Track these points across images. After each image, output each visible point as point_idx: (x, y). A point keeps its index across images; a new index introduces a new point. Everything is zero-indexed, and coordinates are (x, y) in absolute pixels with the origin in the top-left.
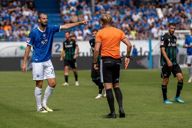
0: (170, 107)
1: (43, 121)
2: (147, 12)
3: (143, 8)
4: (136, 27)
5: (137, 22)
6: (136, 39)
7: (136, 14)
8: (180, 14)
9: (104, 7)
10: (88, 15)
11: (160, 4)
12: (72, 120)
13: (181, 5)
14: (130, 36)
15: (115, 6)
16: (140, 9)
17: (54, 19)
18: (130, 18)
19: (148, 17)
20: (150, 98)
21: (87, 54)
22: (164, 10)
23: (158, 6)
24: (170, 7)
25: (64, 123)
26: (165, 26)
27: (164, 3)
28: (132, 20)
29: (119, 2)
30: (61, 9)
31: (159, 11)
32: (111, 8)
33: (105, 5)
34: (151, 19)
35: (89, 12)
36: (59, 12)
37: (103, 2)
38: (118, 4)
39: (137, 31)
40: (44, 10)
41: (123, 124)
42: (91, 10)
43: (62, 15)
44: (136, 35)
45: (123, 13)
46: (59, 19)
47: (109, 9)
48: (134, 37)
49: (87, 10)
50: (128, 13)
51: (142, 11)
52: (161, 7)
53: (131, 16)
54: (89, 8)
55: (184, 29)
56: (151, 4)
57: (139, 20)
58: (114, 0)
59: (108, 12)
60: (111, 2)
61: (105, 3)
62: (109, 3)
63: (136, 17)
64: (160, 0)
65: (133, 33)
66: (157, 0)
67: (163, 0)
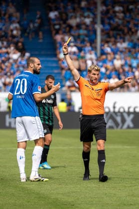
1: (33, 193)
9: (112, 50)
10: (91, 59)
12: (69, 193)
15: (126, 48)
17: (50, 65)
25: (59, 196)
29: (131, 44)
30: (58, 51)
32: (121, 52)
33: (113, 47)
35: (93, 56)
36: (56, 55)
37: (110, 44)
38: (130, 47)
40: (37, 53)
41: (135, 199)
42: (96, 54)
43: (60, 60)
45: (136, 58)
46: (54, 65)
47: (119, 53)
49: (91, 54)
54: (93, 52)
58: (124, 41)
59: (117, 56)
60: (121, 43)
61: (113, 45)
62: (119, 45)
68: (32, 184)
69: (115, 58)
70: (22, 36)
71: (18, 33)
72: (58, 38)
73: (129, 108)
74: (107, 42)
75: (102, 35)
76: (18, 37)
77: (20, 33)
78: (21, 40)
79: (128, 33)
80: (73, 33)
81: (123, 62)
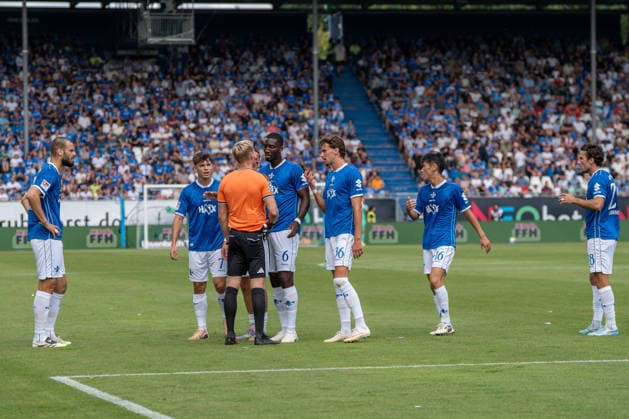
4: (98, 179)
5: (100, 170)
6: (100, 199)
7: (98, 157)
8: (172, 158)
10: (17, 157)
11: (138, 140)
13: (174, 143)
14: (90, 194)
16: (105, 149)
18: (88, 162)
21: (16, 223)
22: (146, 149)
23: (135, 144)
24: (155, 146)
26: (147, 177)
27: (145, 139)
28: (93, 168)
31: (137, 151)
34: (124, 165)
35: (19, 152)
39: (100, 185)
42: (23, 149)
44: (99, 192)
48: (96, 195)
49: (16, 149)
50: (85, 155)
51: (109, 152)
52: (141, 145)
53: (91, 159)
54: (18, 147)
55: (179, 183)
56: (124, 141)
57: (104, 167)
61: (45, 138)
63: (99, 162)
64: (139, 134)
65: (95, 188)
66: (134, 134)
67: (144, 135)
73: (68, 221)
74: (38, 134)
75: (30, 125)
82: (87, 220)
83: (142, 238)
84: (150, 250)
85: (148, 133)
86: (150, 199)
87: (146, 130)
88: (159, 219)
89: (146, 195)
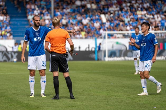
0: (111, 90)
1: (14, 100)
2: (94, 18)
3: (90, 14)
4: (85, 29)
5: (86, 25)
7: (85, 19)
8: (119, 19)
9: (61, 13)
10: (48, 19)
11: (103, 11)
12: (36, 100)
13: (120, 12)
14: (81, 36)
15: (69, 13)
16: (88, 15)
17: (23, 23)
18: (80, 22)
19: (95, 21)
20: (95, 83)
22: (107, 15)
23: (102, 13)
24: (111, 13)
25: (30, 102)
26: (107, 28)
27: (106, 11)
28: (82, 24)
29: (72, 10)
30: (28, 15)
31: (103, 16)
32: (66, 14)
33: (61, 12)
34: (97, 23)
36: (26, 17)
37: (60, 10)
38: (71, 11)
39: (86, 32)
40: (15, 15)
41: (75, 103)
42: (51, 16)
44: (85, 35)
45: (75, 18)
46: (26, 23)
47: (65, 15)
48: (84, 37)
49: (47, 16)
50: (79, 18)
51: (90, 17)
52: (105, 14)
53: (81, 20)
54: (49, 15)
55: (122, 31)
56: (97, 11)
57: (87, 24)
58: (68, 9)
59: (64, 17)
60: (66, 10)
61: (61, 10)
62: (65, 10)
63: (85, 21)
64: (104, 8)
65: (83, 33)
66: (102, 8)
67: (106, 9)
68: (13, 95)
69: (62, 18)
70: (5, 5)
71: (3, 4)
72: (28, 6)
74: (58, 9)
75: (54, 5)
76: (3, 6)
77: (4, 3)
78: (6, 8)
79: (70, 3)
80: (36, 3)
81: (67, 21)
82: (79, 48)
83: (105, 56)
84: (108, 61)
85: (108, 8)
86: (109, 38)
87: (107, 6)
88: (113, 47)
89: (107, 37)
